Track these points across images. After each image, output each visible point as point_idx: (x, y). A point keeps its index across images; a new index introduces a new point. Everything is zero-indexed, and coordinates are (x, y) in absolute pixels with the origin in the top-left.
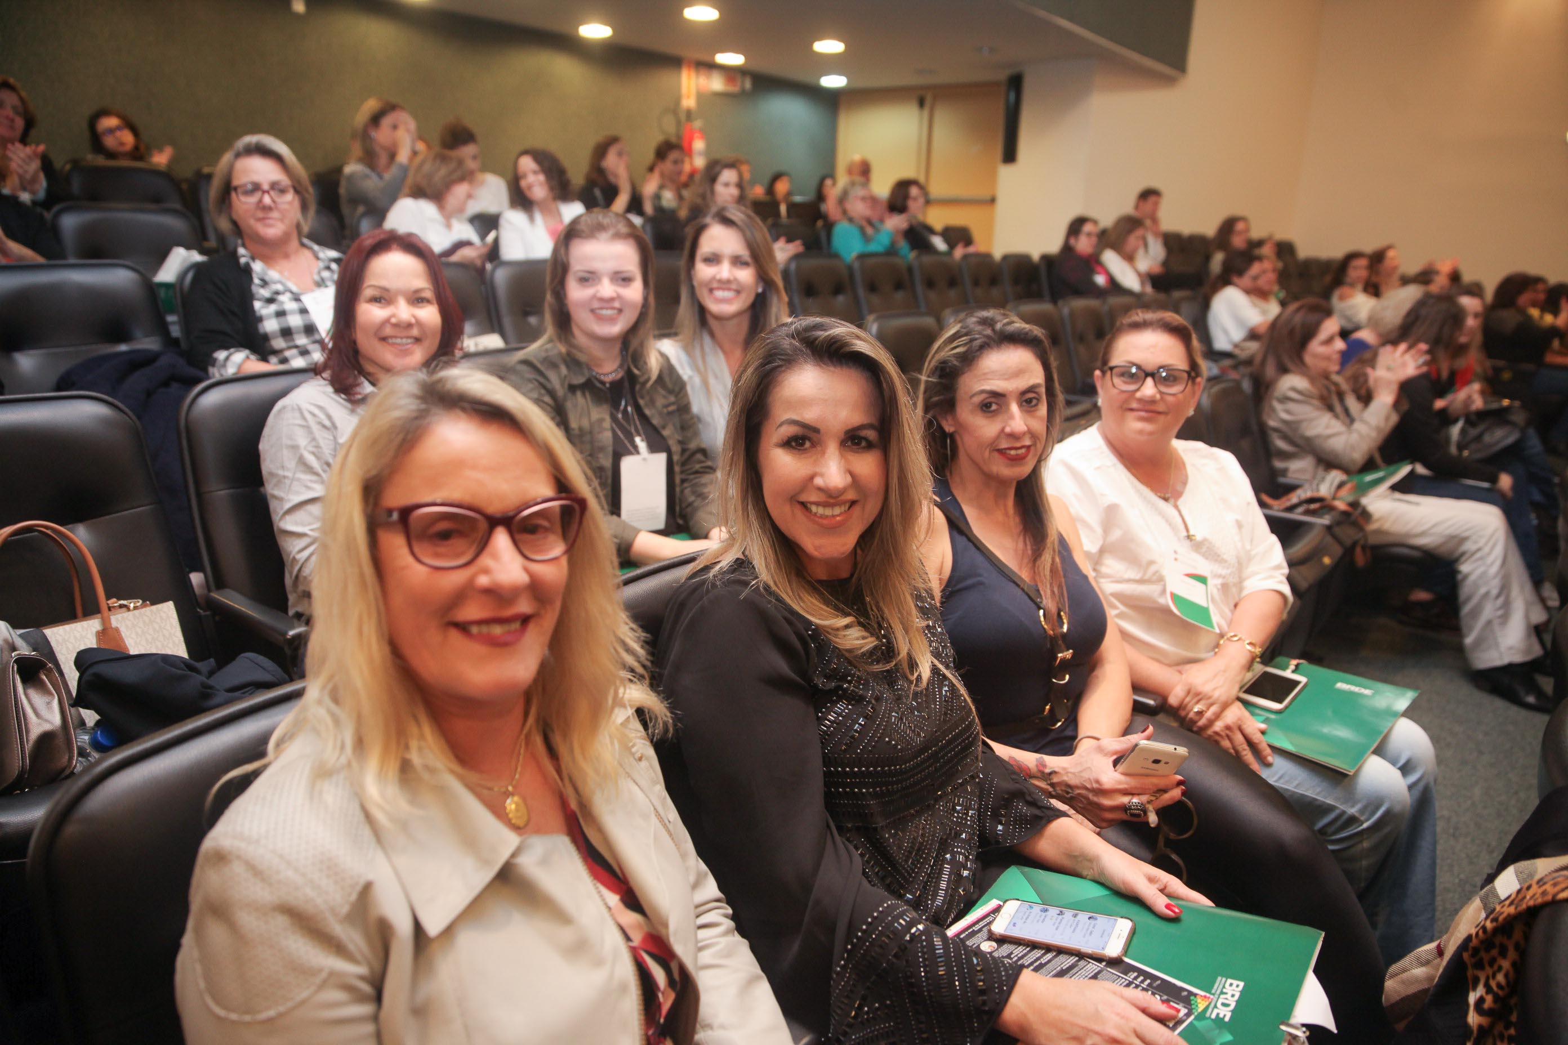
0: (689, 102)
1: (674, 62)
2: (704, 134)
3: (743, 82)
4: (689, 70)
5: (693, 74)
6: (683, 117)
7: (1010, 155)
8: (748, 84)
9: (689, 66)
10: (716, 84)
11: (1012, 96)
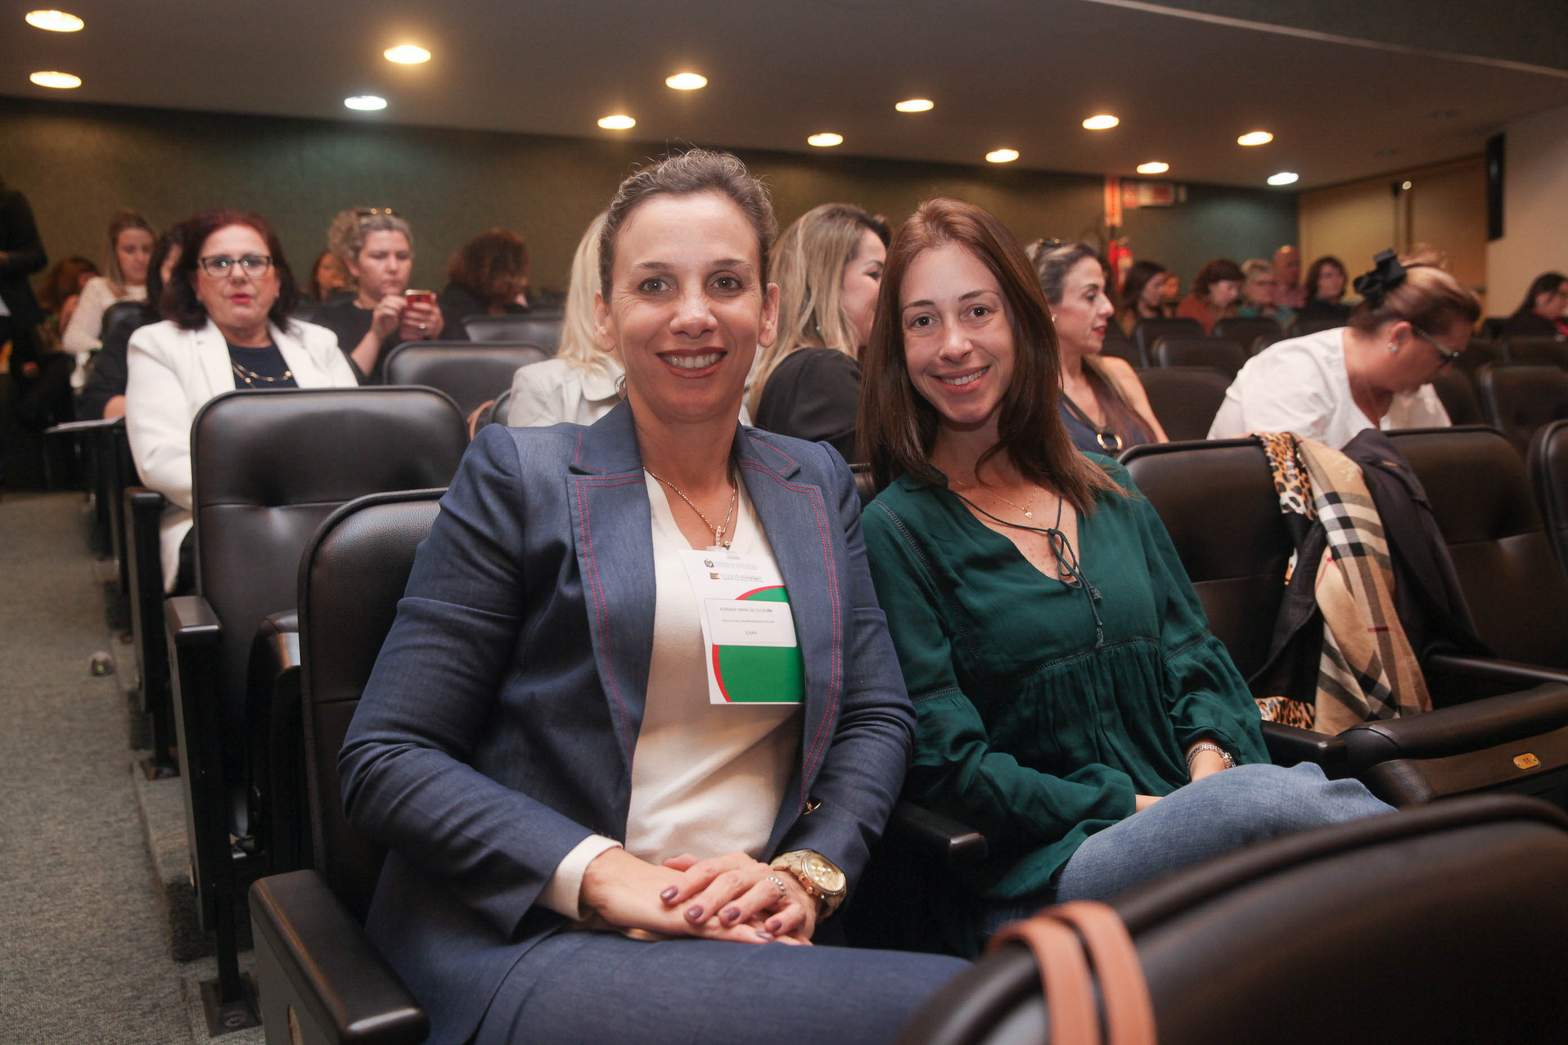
0: (1115, 219)
1: (1097, 181)
2: (1130, 249)
3: (1177, 194)
4: (1113, 187)
5: (1117, 193)
6: (1107, 236)
7: (1496, 230)
8: (1183, 196)
9: (1113, 184)
10: (1145, 198)
11: (1494, 169)
